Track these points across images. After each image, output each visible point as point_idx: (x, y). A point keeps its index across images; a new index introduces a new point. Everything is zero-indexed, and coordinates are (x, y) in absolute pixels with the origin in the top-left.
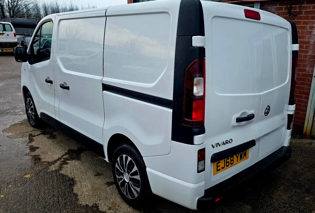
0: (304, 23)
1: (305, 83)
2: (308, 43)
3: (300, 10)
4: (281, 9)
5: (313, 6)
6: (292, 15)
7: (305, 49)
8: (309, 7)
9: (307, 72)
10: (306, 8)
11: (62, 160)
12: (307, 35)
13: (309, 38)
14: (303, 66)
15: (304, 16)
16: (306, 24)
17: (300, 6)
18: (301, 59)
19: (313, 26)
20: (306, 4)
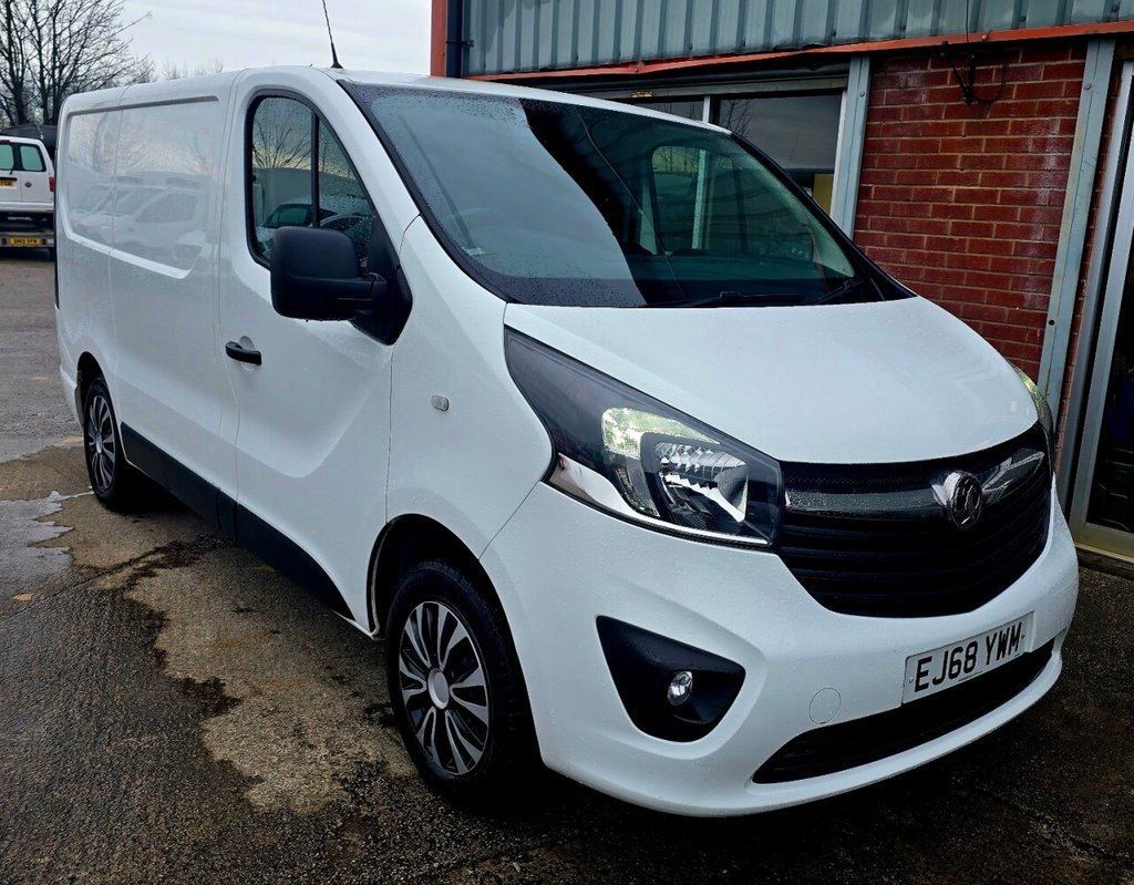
0: (1018, 128)
1: (1021, 347)
2: (1030, 199)
3: (1003, 82)
4: (941, 79)
5: (1046, 67)
6: (978, 99)
7: (1021, 221)
8: (1033, 72)
9: (1026, 305)
10: (1020, 73)
11: (141, 565)
12: (1027, 172)
13: (1032, 185)
14: (1015, 287)
15: (1017, 104)
16: (1022, 132)
17: (1004, 69)
18: (1006, 257)
19: (1046, 139)
20: (1023, 62)
